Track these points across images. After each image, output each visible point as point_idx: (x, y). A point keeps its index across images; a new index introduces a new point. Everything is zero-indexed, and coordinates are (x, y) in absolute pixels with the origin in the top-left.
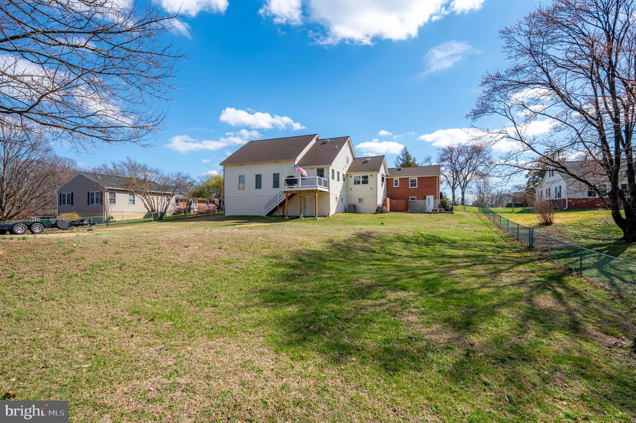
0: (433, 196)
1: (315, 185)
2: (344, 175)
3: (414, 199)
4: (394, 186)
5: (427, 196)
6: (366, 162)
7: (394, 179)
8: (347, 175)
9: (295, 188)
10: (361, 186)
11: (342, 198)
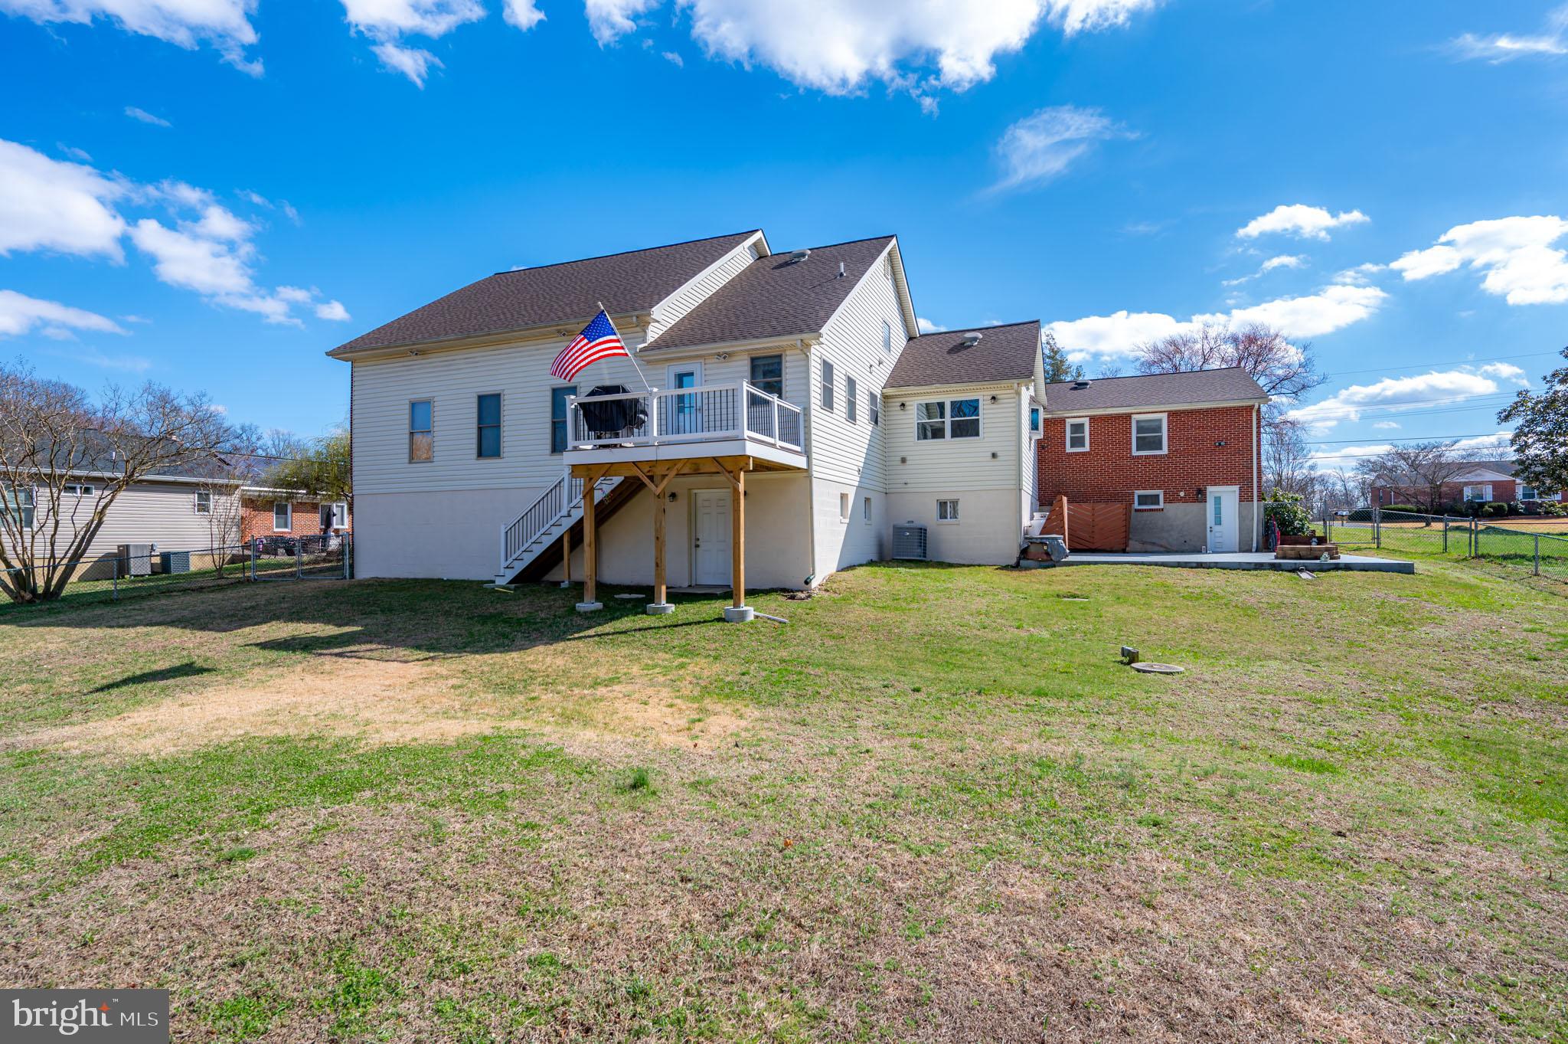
0: (1236, 488)
1: (730, 433)
2: (873, 397)
3: (1155, 499)
4: (1069, 449)
5: (1210, 489)
6: (961, 347)
7: (1069, 422)
8: (885, 397)
9: (629, 449)
10: (949, 445)
11: (867, 500)
